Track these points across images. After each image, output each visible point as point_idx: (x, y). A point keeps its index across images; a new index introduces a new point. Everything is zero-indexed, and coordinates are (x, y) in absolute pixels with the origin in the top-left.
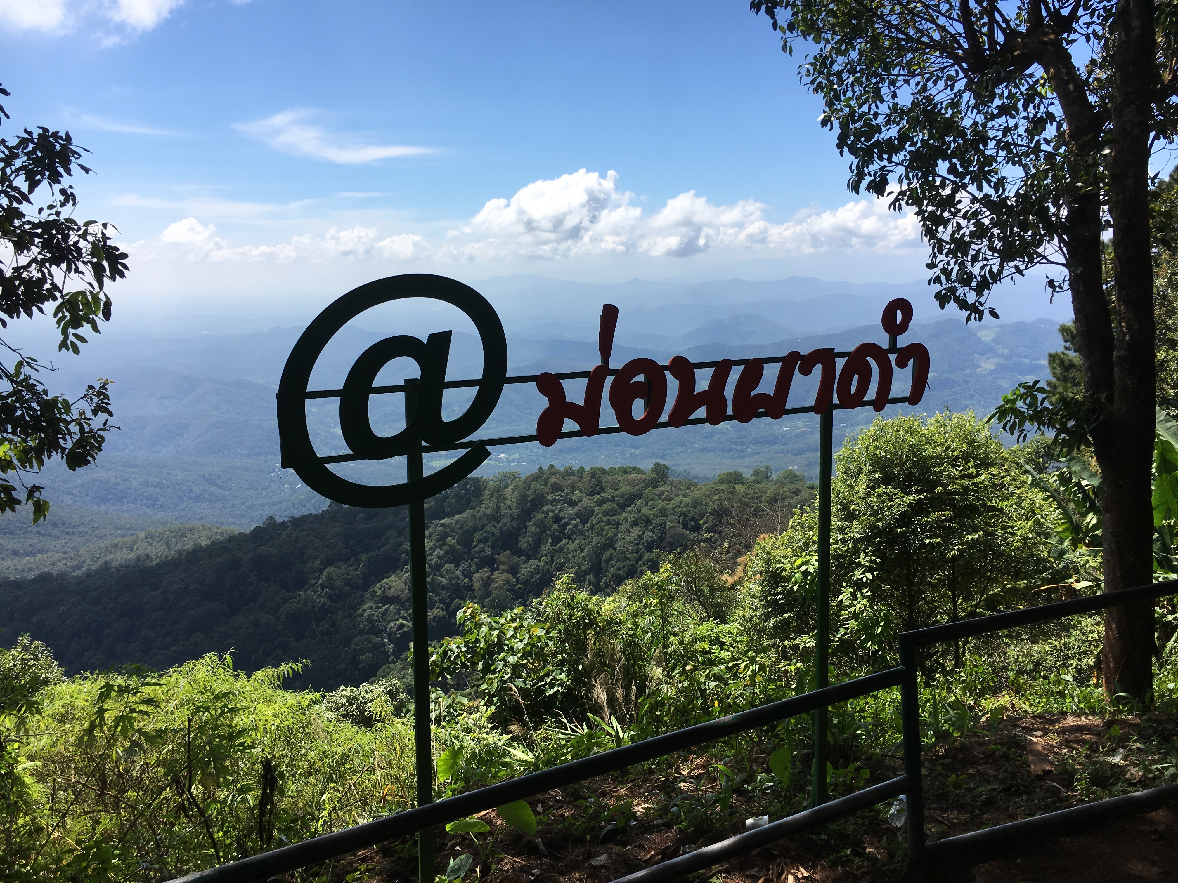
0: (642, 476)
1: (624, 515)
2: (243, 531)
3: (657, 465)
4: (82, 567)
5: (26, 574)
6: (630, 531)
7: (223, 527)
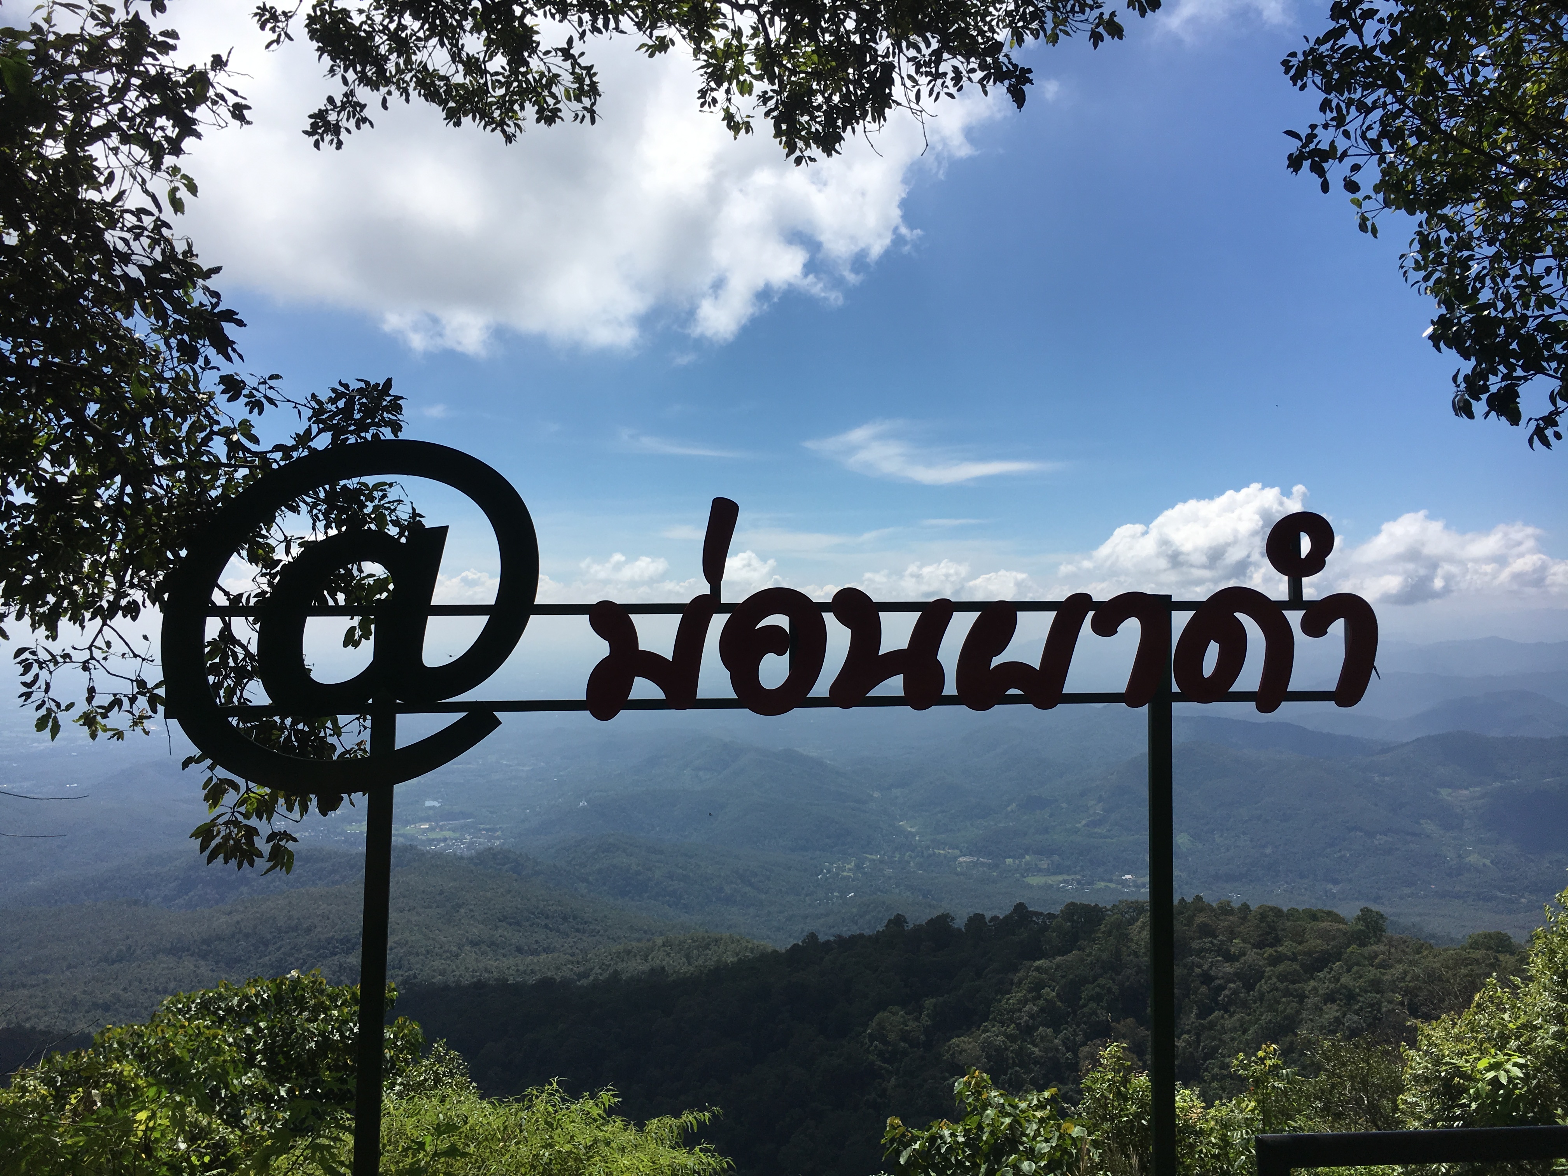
0: (1341, 926)
1: (1312, 983)
2: (778, 949)
3: (1366, 911)
4: (589, 976)
5: (527, 978)
6: (1321, 1009)
7: (755, 941)
